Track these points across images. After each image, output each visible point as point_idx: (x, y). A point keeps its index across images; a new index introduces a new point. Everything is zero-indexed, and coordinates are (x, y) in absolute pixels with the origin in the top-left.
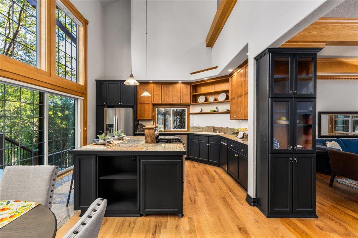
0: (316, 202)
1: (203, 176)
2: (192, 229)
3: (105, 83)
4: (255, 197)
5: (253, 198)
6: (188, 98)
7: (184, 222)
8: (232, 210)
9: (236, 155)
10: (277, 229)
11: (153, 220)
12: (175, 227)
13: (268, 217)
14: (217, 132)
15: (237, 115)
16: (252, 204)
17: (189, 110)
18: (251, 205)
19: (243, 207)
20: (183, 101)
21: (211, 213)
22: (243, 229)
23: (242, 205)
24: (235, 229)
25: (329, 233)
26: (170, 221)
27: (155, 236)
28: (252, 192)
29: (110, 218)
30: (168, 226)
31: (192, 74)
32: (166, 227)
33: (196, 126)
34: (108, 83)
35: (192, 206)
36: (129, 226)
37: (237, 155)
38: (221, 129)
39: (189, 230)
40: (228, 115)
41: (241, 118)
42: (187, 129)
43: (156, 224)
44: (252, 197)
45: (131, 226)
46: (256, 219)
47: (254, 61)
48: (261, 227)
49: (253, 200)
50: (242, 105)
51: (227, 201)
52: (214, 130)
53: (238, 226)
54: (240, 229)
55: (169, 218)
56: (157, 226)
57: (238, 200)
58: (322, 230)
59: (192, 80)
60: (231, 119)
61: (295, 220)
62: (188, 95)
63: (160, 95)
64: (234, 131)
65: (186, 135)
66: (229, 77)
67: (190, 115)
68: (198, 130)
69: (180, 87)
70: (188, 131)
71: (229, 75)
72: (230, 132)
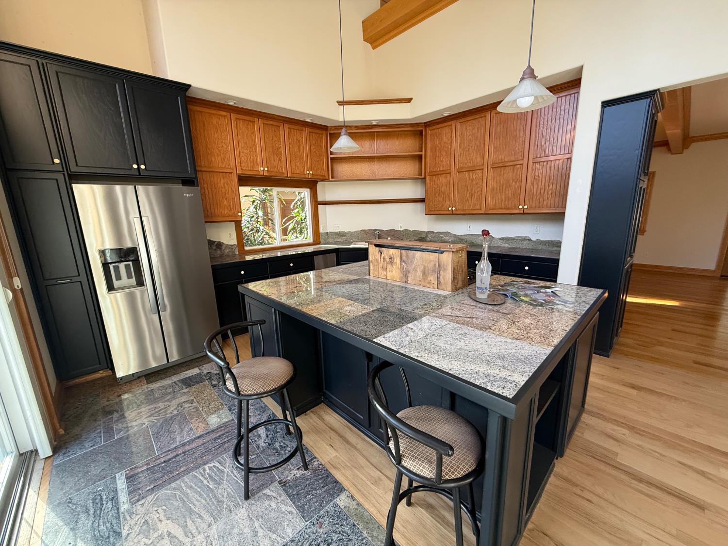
6: (323, 165)
17: (316, 194)
20: (313, 172)
31: (341, 103)
33: (333, 231)
38: (393, 234)
42: (314, 239)
60: (433, 213)
62: (322, 158)
63: (256, 149)
64: (419, 236)
65: (333, 253)
66: (422, 127)
67: (320, 207)
68: (339, 240)
69: (303, 133)
70: (316, 242)
71: (424, 123)
72: (412, 238)
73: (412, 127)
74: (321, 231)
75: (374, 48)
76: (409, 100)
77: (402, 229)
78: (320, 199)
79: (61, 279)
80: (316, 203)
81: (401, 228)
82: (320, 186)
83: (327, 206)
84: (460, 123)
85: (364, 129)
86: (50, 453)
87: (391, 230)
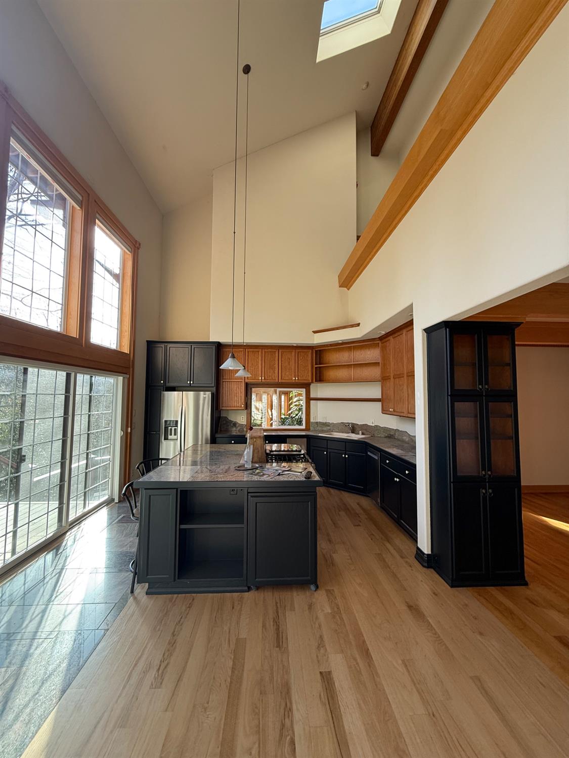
0: (525, 558)
1: (339, 515)
2: (336, 609)
3: (163, 345)
4: (430, 553)
5: (428, 555)
6: (308, 373)
7: (320, 597)
8: (394, 576)
9: (395, 479)
10: (466, 605)
11: (268, 597)
12: (307, 608)
13: (452, 586)
14: (359, 434)
15: (394, 408)
16: (426, 565)
17: (310, 392)
18: (424, 566)
19: (412, 570)
20: (299, 379)
21: (361, 582)
22: (414, 606)
23: (410, 566)
24: (404, 608)
25: (545, 610)
26: (298, 598)
27: (278, 623)
28: (424, 543)
29: (198, 594)
30: (296, 606)
31: (315, 332)
32: (293, 609)
33: (321, 421)
34: (169, 345)
35: (329, 570)
36: (233, 608)
37: (398, 480)
38: (365, 428)
39: (330, 612)
40: (379, 404)
41: (402, 414)
42: (306, 427)
43: (277, 603)
44: (426, 552)
45: (235, 607)
46: (434, 589)
47: (423, 334)
48: (443, 604)
49: (427, 557)
50: (403, 393)
51: (384, 561)
52: (354, 428)
53: (406, 602)
54: (410, 607)
55: (295, 594)
56: (279, 606)
57: (402, 557)
58: (535, 605)
59: (315, 343)
60: (384, 412)
61: (492, 590)
62: (307, 368)
63: (258, 367)
64: (388, 432)
65: (305, 438)
66: (378, 341)
67: (312, 402)
68: (325, 429)
69: (293, 353)
70: (307, 429)
71: (379, 338)
72: (383, 434)
73: (371, 341)
74: (312, 420)
75: (348, 289)
76: (358, 325)
77: (373, 425)
78: (312, 396)
79: (153, 432)
80: (309, 399)
81: (373, 423)
82: (312, 387)
83: (319, 401)
84: (393, 338)
85: (336, 346)
86: (117, 502)
87: (364, 425)
